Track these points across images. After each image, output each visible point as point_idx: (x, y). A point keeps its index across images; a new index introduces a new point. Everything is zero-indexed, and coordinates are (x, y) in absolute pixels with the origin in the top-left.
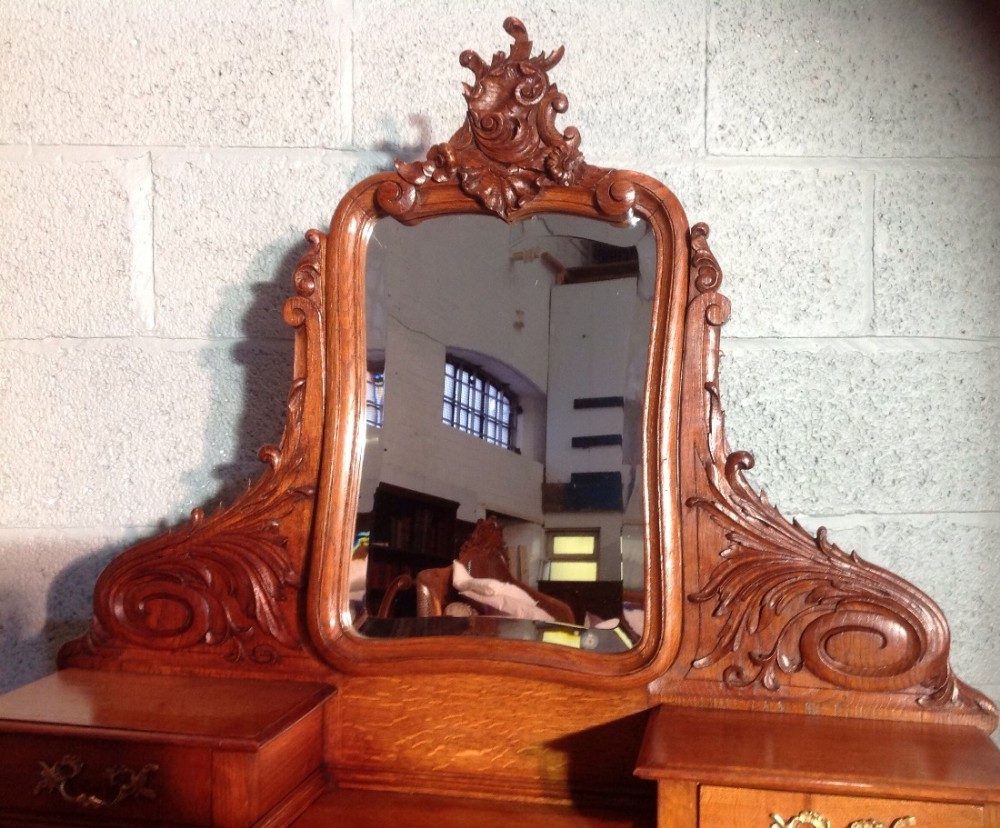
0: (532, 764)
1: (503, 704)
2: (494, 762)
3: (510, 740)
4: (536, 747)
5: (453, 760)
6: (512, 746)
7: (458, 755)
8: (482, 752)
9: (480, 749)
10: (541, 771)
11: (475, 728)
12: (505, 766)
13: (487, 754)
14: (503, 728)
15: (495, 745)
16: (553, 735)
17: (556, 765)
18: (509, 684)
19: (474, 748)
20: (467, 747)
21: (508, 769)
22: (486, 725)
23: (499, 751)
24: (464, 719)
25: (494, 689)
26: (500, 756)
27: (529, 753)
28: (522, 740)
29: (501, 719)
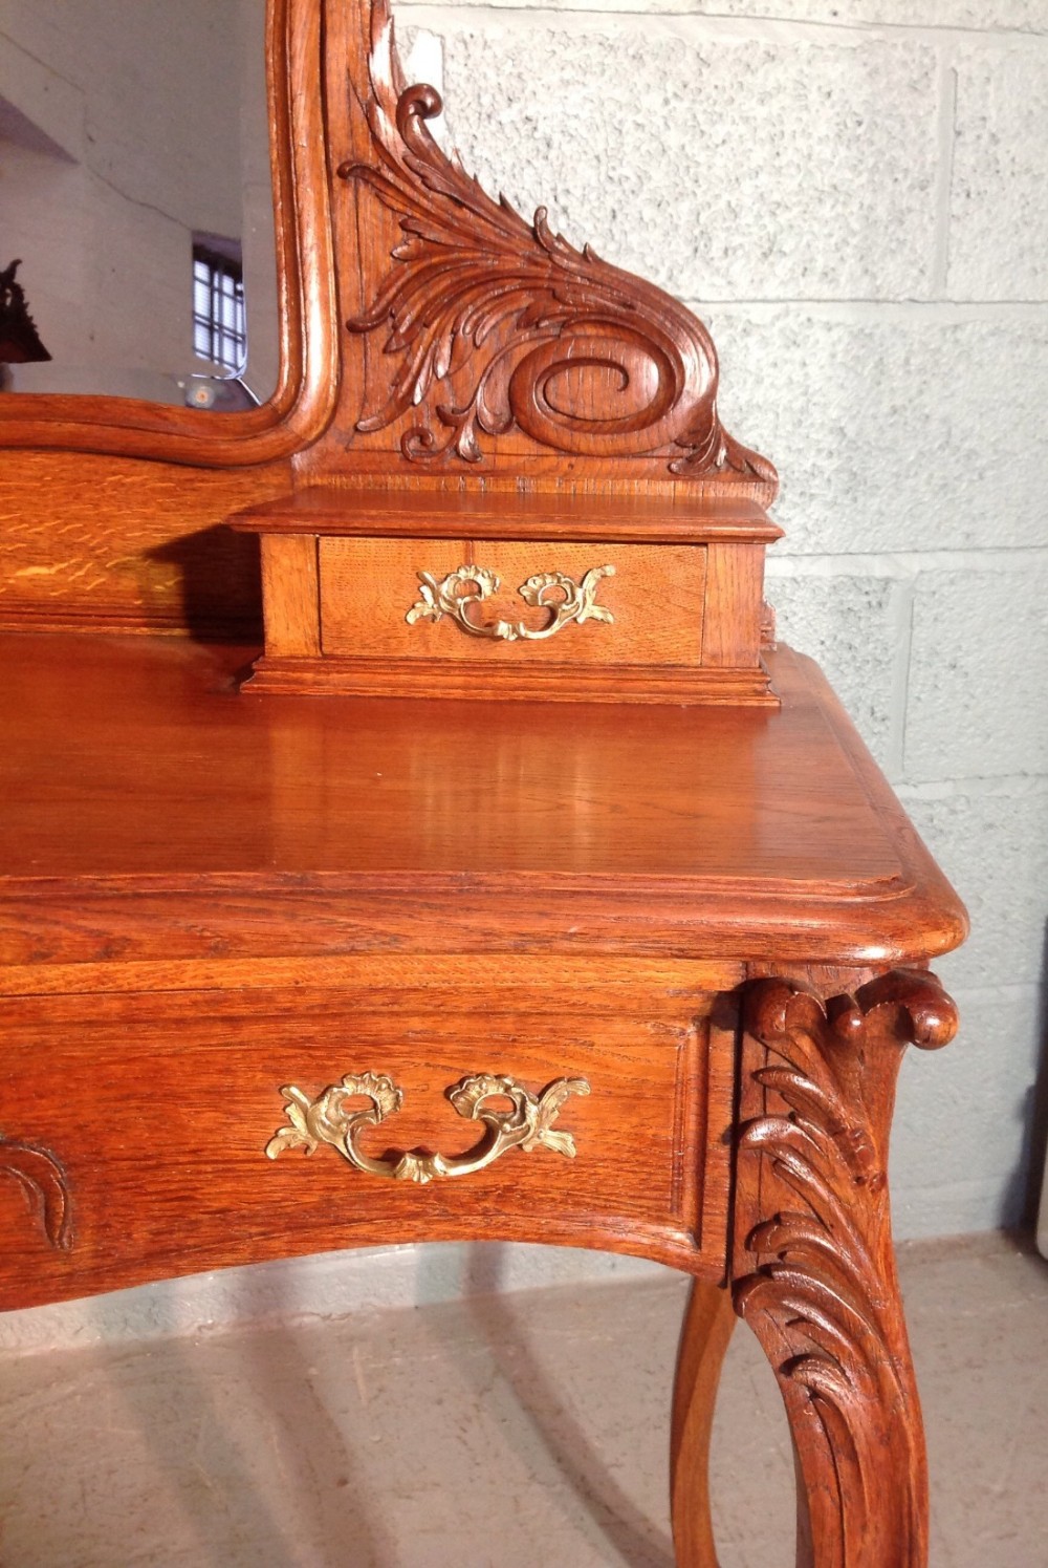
0: (129, 583)
1: (78, 497)
2: (74, 581)
3: (93, 549)
4: (133, 558)
5: (11, 581)
6: (98, 557)
7: (20, 573)
8: (53, 571)
9: (50, 565)
10: (142, 592)
11: (40, 533)
12: (89, 588)
13: (60, 571)
14: (81, 531)
15: (71, 557)
16: (159, 539)
17: (165, 583)
18: (86, 465)
19: (41, 564)
20: (32, 563)
21: (94, 592)
22: (55, 528)
23: (79, 566)
24: (22, 521)
25: (64, 475)
26: (81, 573)
27: (124, 567)
28: (111, 548)
29: (77, 519)
